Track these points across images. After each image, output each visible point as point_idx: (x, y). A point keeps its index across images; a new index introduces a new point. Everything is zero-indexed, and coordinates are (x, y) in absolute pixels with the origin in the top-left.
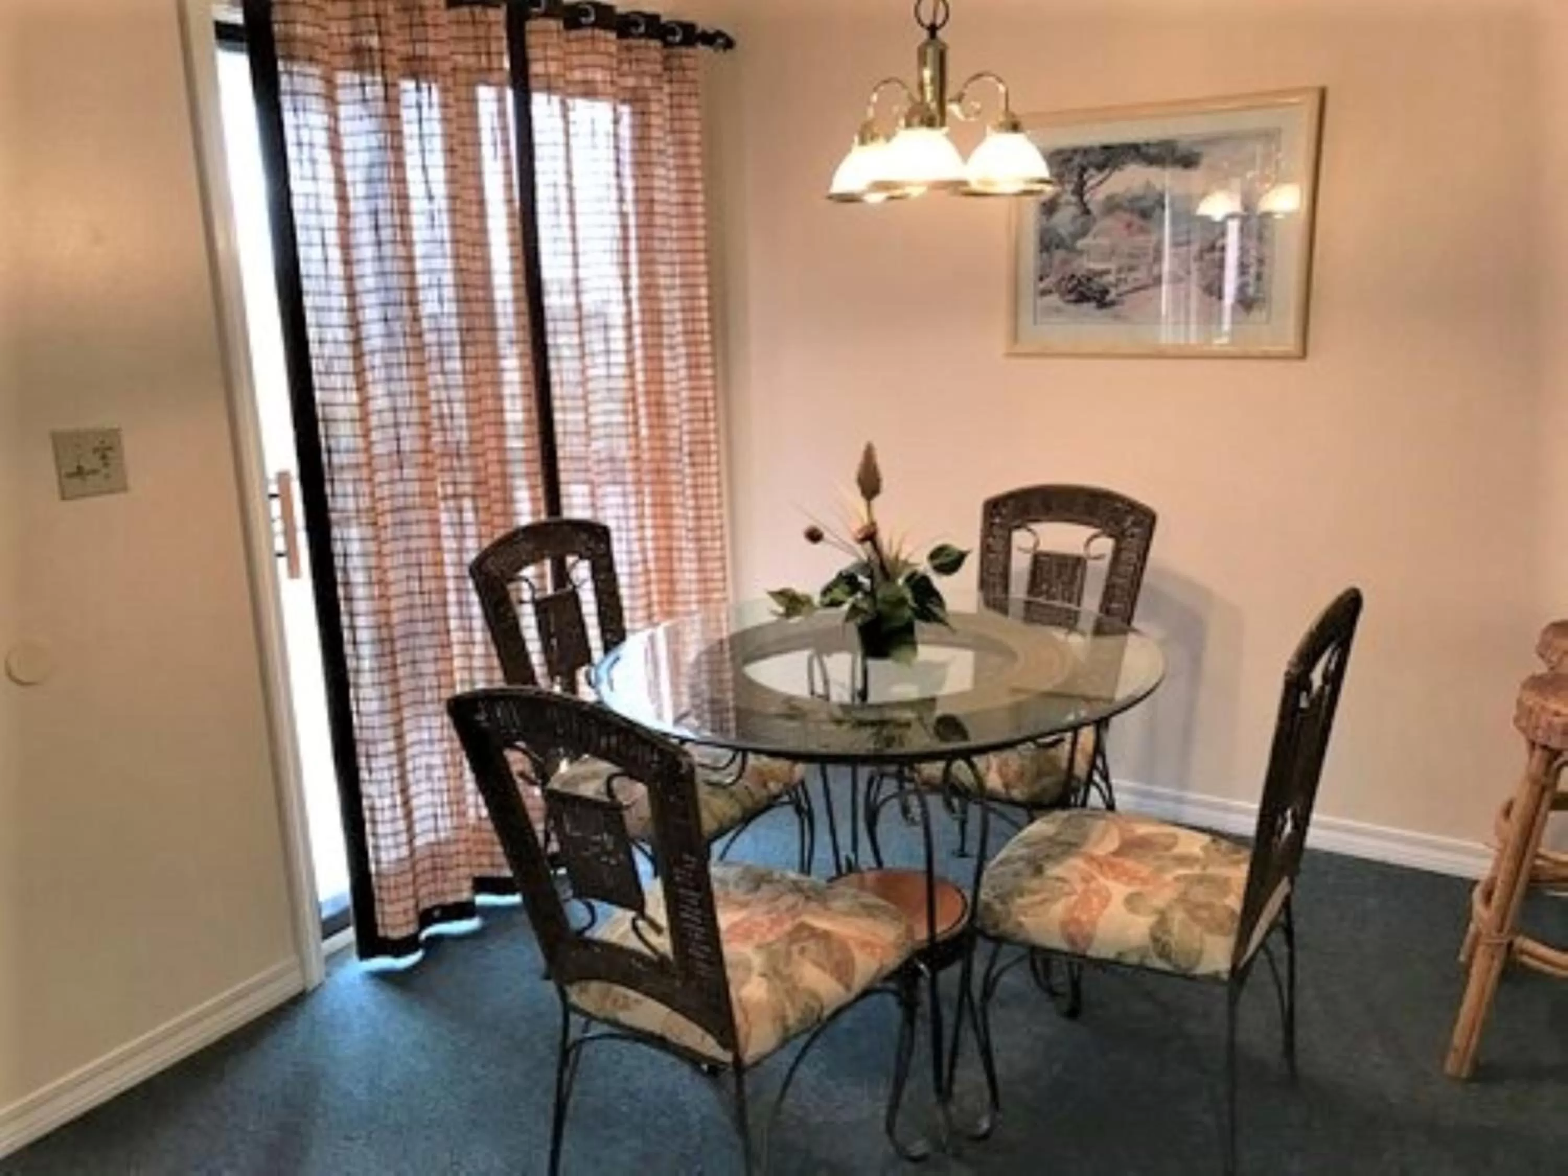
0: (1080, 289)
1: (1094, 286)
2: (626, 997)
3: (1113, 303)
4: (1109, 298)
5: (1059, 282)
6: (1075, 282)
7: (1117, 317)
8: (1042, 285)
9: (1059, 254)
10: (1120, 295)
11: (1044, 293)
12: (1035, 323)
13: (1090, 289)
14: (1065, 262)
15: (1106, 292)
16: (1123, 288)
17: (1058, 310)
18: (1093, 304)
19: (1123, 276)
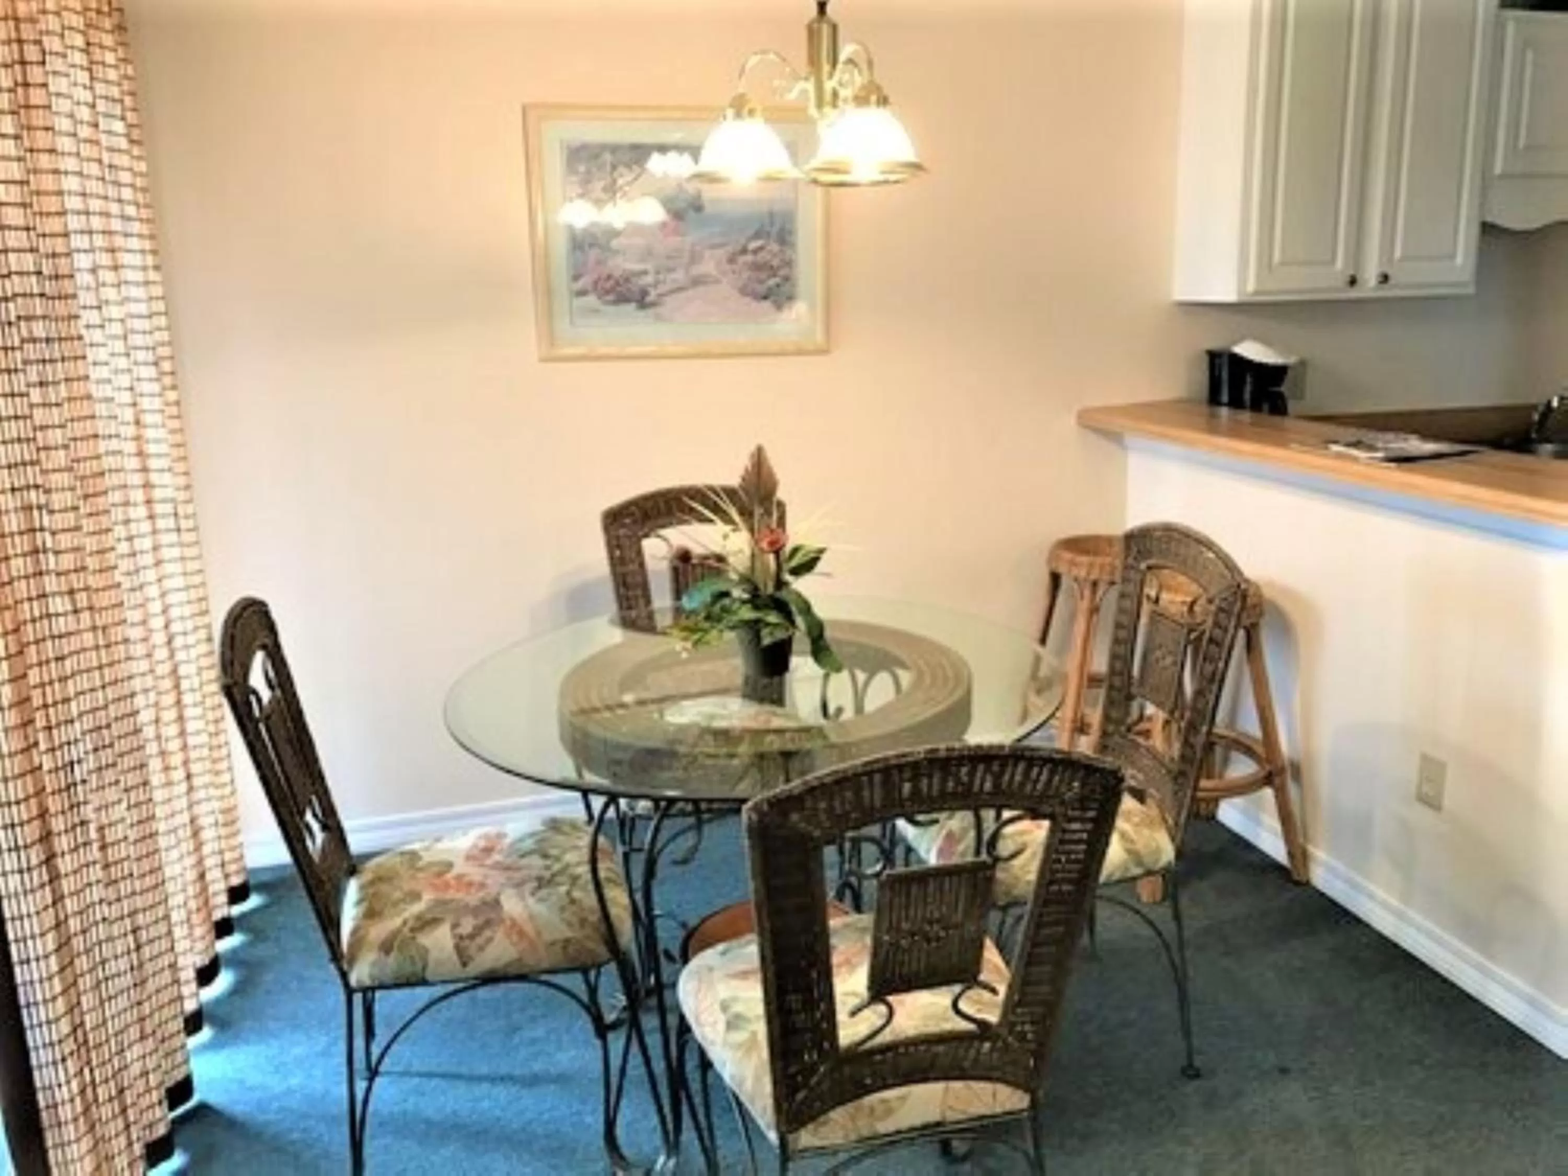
0: (619, 289)
1: (635, 289)
2: (884, 1101)
3: (653, 304)
4: (649, 299)
5: (596, 283)
6: (612, 282)
7: (659, 318)
8: (579, 285)
9: (593, 254)
10: (661, 295)
11: (582, 293)
12: (572, 322)
13: (629, 290)
14: (599, 263)
15: (644, 293)
16: (662, 289)
17: (596, 311)
18: (633, 306)
19: (661, 277)
